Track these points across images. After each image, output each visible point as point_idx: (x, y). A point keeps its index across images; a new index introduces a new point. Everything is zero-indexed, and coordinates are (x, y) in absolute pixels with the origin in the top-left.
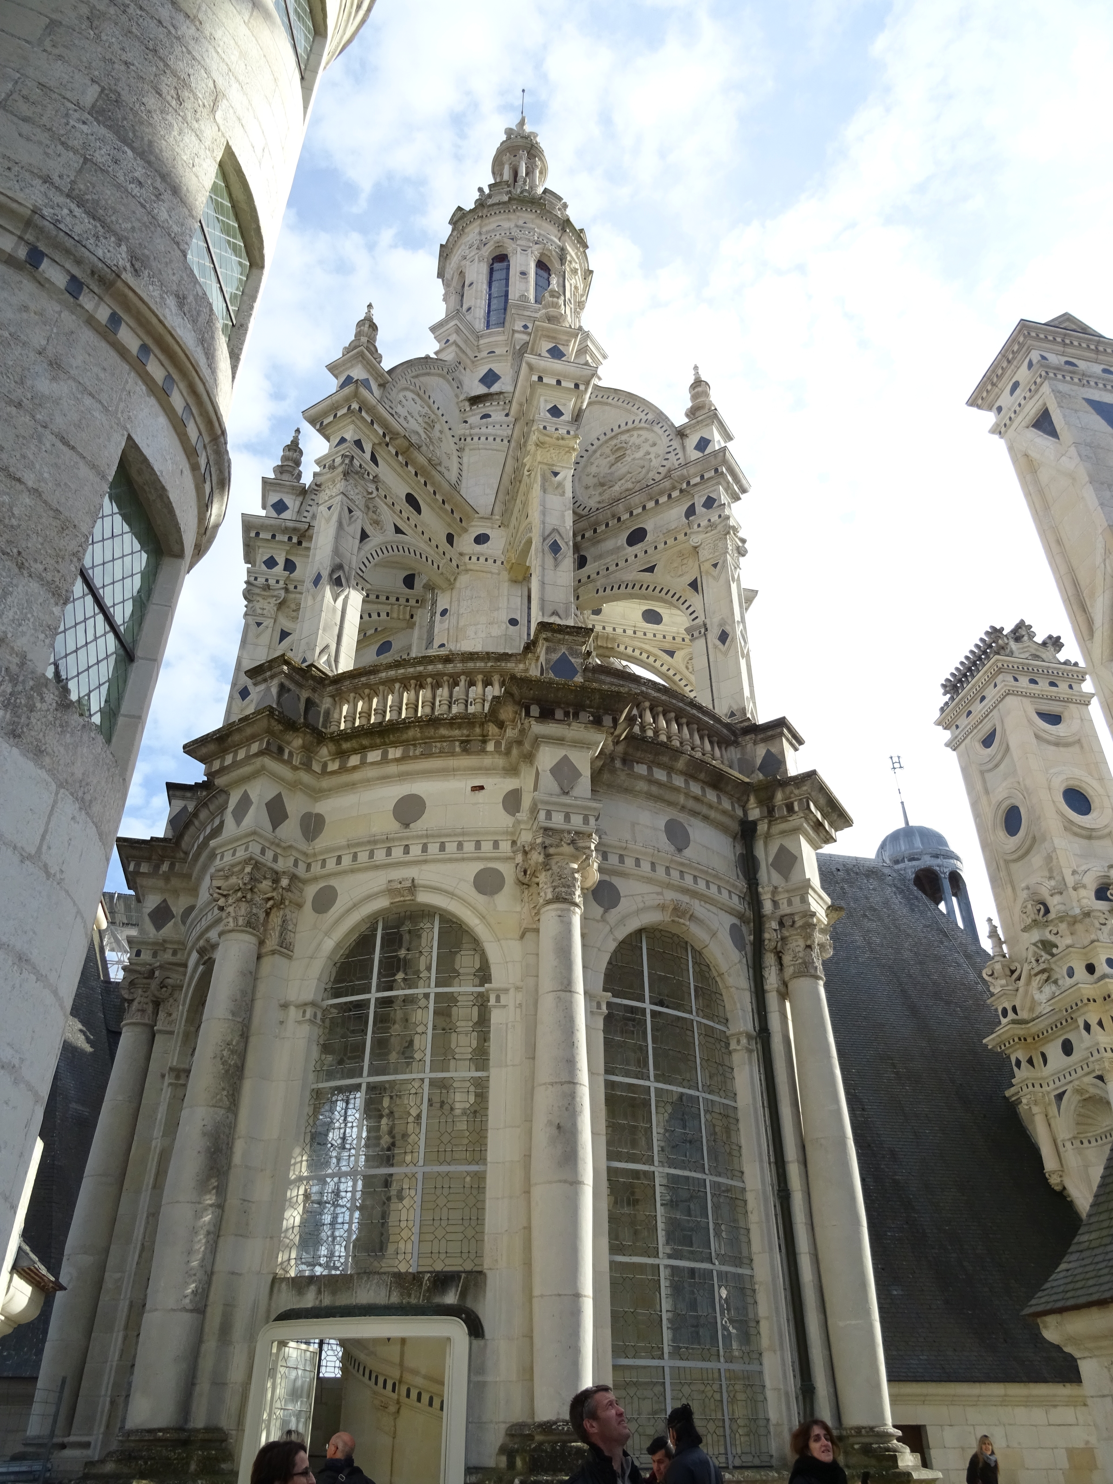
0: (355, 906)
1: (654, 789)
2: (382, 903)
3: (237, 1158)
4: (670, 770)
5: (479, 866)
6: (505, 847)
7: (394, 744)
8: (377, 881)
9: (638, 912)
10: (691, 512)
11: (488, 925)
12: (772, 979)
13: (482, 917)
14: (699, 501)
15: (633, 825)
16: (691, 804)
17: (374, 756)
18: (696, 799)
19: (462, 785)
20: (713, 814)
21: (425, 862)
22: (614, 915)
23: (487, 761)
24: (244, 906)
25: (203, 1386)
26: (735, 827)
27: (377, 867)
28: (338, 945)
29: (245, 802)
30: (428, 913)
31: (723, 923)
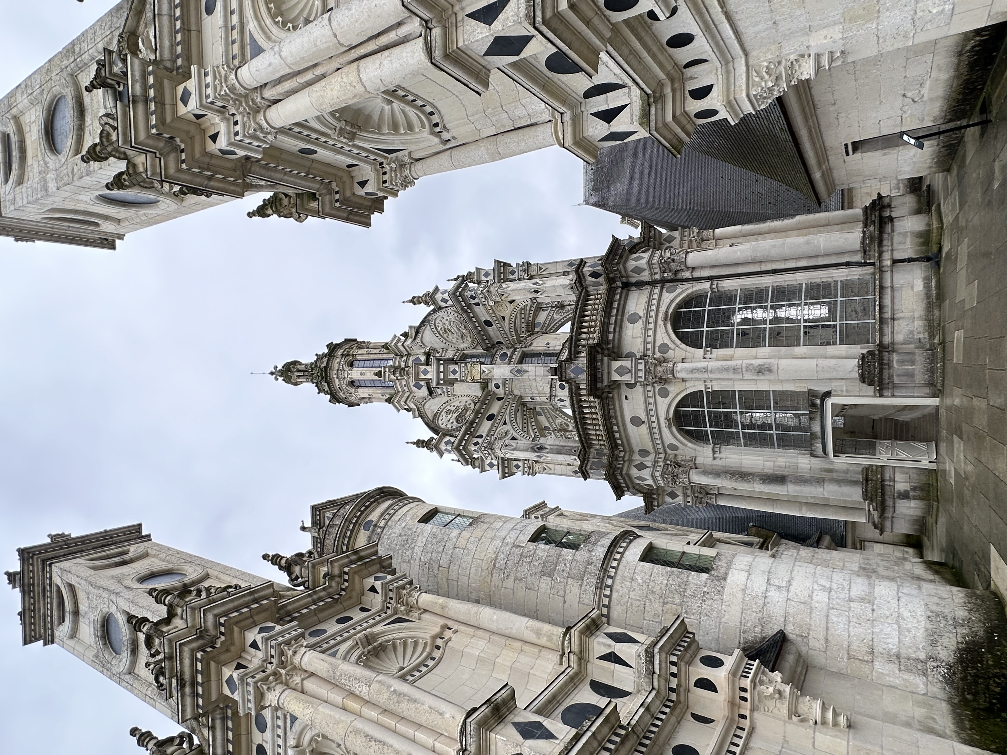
0: (675, 437)
1: (617, 329)
2: (674, 429)
3: (771, 471)
4: (609, 324)
5: (657, 396)
6: (649, 388)
7: (612, 428)
8: (665, 431)
9: (668, 335)
10: (477, 304)
11: (680, 392)
12: (687, 275)
13: (678, 394)
14: (472, 301)
15: (633, 338)
16: (620, 313)
17: (617, 435)
18: (617, 311)
19: (625, 403)
20: (622, 302)
21: (657, 415)
22: (671, 345)
23: (616, 396)
24: (679, 476)
25: (848, 476)
26: (625, 291)
27: (660, 431)
28: (690, 442)
29: (639, 478)
30: (676, 412)
31: (667, 297)
